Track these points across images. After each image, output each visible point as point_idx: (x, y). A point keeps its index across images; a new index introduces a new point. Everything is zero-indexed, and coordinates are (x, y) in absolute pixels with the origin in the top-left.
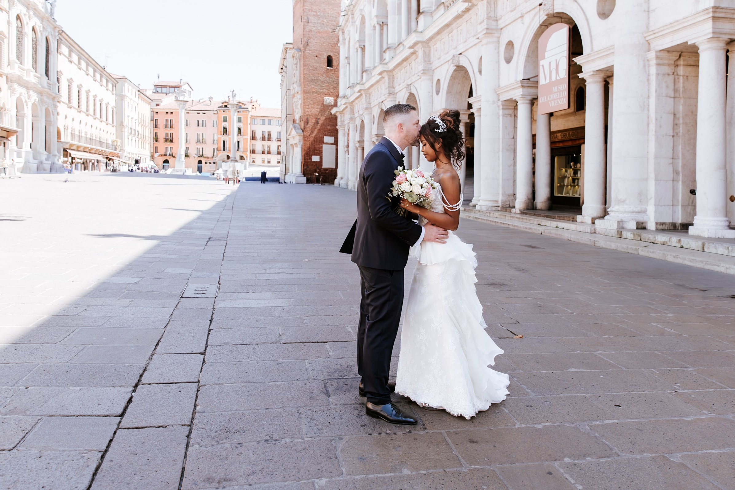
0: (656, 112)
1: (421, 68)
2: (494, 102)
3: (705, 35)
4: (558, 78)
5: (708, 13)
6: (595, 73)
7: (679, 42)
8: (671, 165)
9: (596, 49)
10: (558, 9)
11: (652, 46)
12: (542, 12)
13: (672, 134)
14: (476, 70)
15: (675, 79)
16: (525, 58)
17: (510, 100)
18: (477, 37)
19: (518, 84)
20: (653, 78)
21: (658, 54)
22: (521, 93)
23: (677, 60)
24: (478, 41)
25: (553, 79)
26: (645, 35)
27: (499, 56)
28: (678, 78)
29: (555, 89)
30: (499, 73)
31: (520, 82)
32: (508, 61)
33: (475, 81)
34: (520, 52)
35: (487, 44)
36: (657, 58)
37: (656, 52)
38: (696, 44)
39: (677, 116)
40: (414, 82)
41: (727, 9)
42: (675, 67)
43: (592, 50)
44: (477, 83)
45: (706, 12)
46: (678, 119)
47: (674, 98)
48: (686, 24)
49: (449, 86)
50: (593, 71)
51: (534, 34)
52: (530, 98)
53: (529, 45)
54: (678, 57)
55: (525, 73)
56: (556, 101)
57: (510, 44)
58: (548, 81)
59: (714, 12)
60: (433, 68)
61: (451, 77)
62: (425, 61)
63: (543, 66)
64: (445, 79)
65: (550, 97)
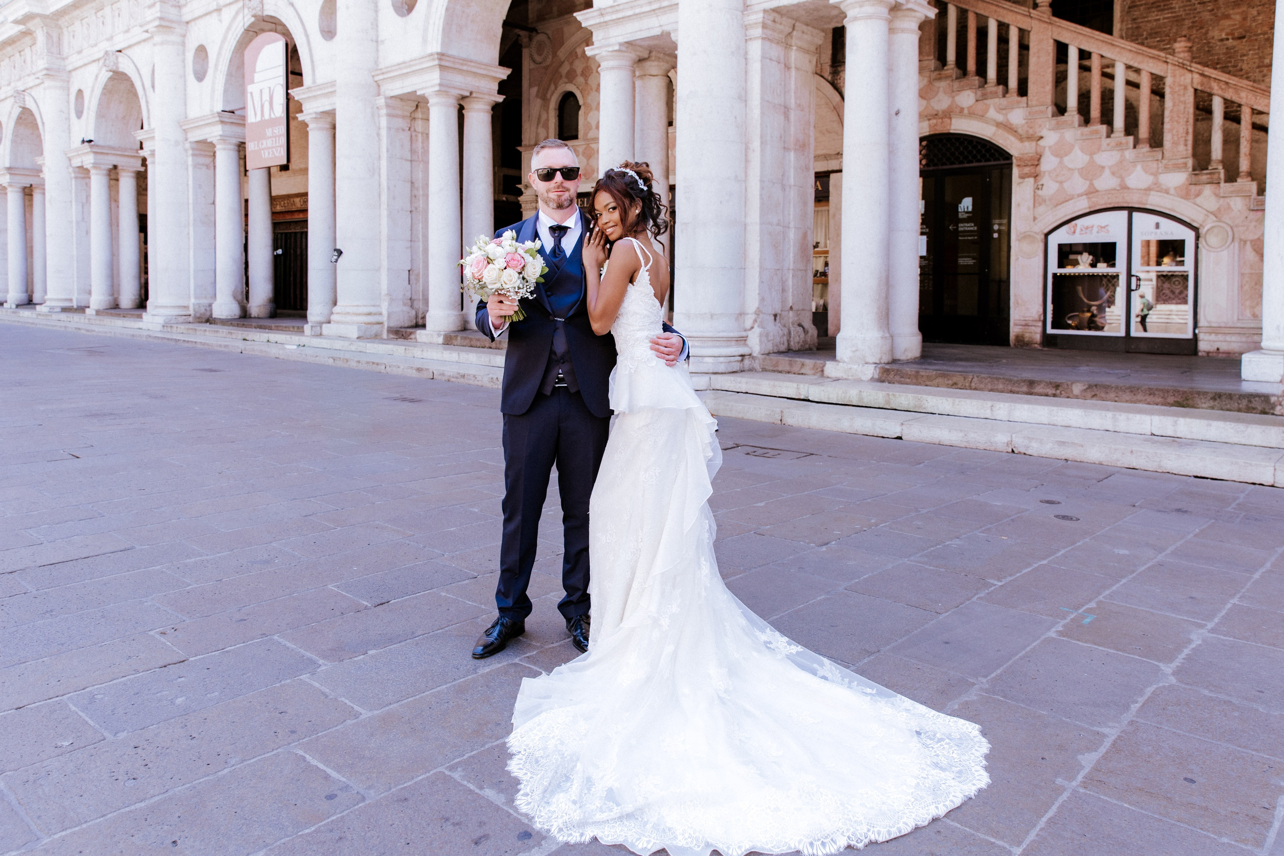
0: (388, 179)
1: (42, 64)
2: (177, 143)
3: (433, 86)
4: (273, 116)
5: (433, 60)
6: (319, 116)
7: (409, 90)
8: (410, 250)
9: (319, 81)
10: (269, 11)
11: (383, 89)
12: (246, 11)
13: (410, 209)
14: (148, 84)
15: (411, 136)
16: (225, 77)
17: (204, 142)
18: (145, 28)
19: (214, 117)
20: (384, 133)
21: (389, 101)
22: (221, 133)
23: (414, 111)
24: (146, 35)
25: (267, 117)
26: (373, 74)
27: (184, 67)
28: (416, 136)
29: (269, 132)
30: (185, 95)
31: (216, 115)
32: (200, 76)
33: (147, 102)
34: (216, 66)
35: (162, 43)
36: (388, 106)
37: (386, 98)
38: (426, 95)
39: (416, 185)
40: (31, 88)
41: (454, 57)
42: (412, 120)
43: (314, 82)
44: (150, 107)
45: (432, 57)
46: (417, 189)
47: (411, 161)
48: (414, 68)
49: (100, 104)
50: (316, 113)
51: (238, 42)
52: (235, 141)
53: (231, 58)
54: (414, 108)
55: (226, 101)
56: (270, 150)
57: (201, 51)
58: (259, 118)
59: (440, 59)
60: (70, 68)
61: (104, 89)
62: (49, 52)
63: (251, 93)
64: (93, 91)
65: (262, 144)
